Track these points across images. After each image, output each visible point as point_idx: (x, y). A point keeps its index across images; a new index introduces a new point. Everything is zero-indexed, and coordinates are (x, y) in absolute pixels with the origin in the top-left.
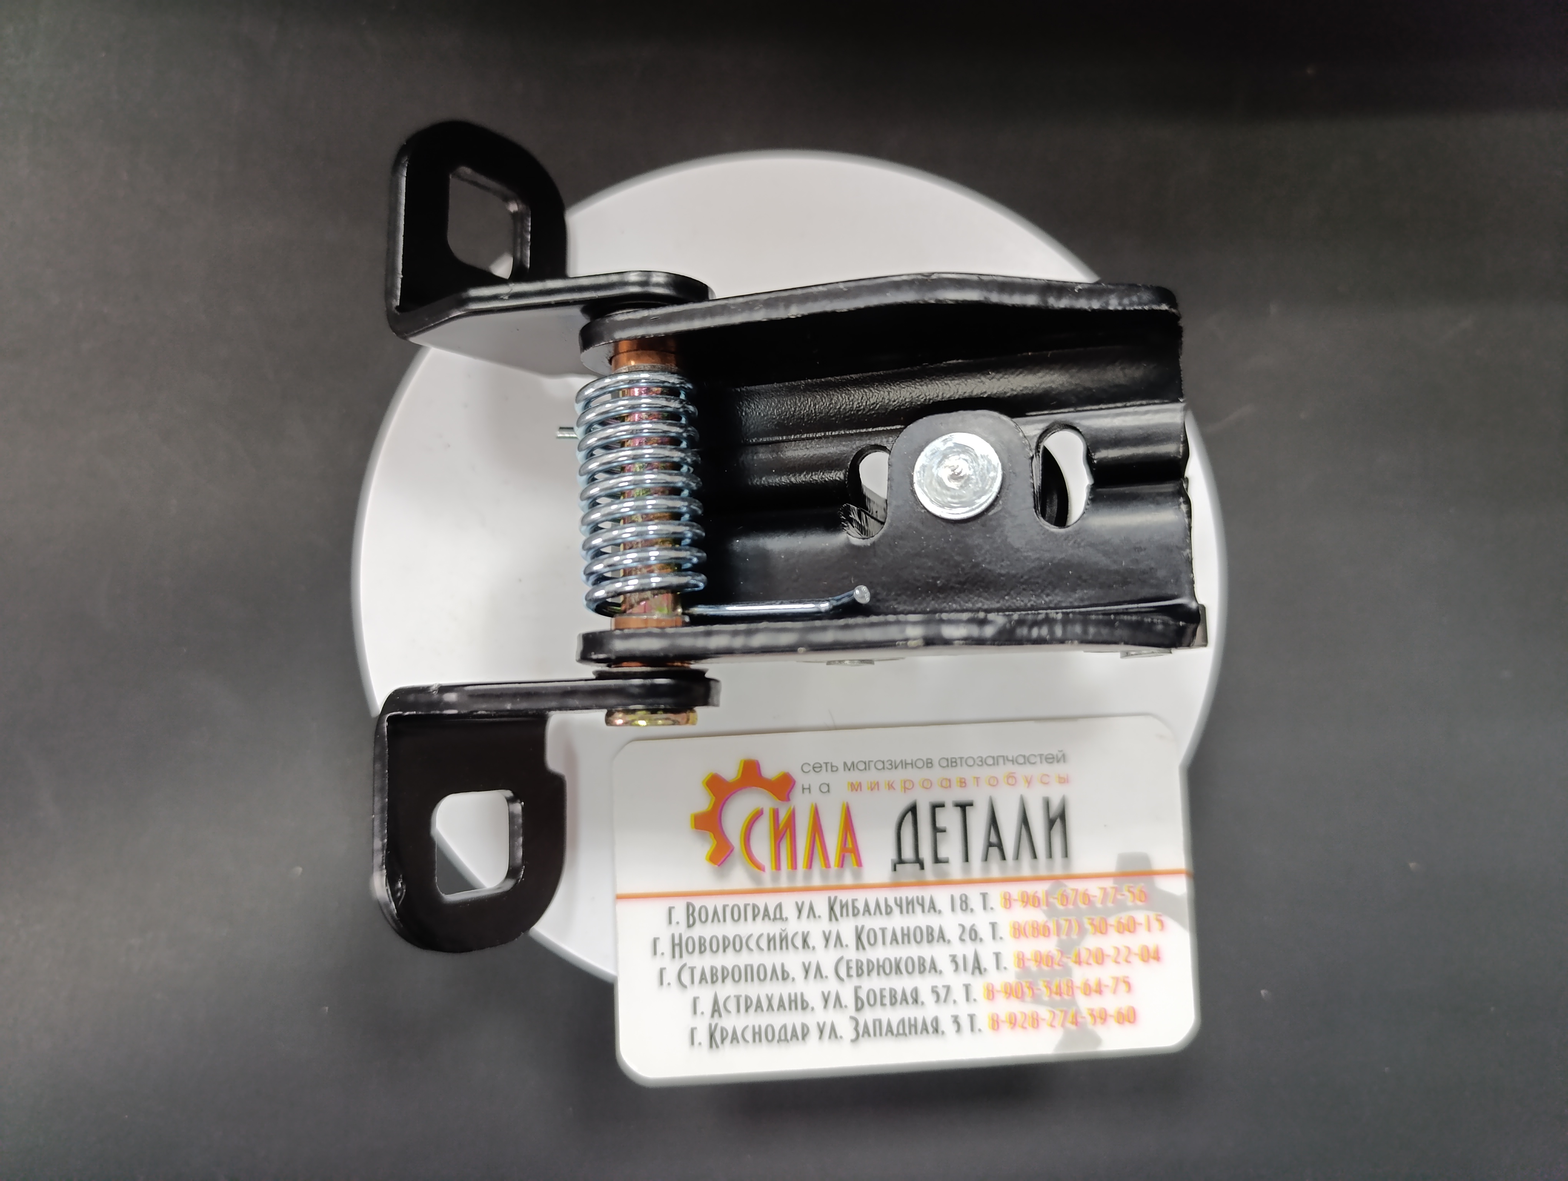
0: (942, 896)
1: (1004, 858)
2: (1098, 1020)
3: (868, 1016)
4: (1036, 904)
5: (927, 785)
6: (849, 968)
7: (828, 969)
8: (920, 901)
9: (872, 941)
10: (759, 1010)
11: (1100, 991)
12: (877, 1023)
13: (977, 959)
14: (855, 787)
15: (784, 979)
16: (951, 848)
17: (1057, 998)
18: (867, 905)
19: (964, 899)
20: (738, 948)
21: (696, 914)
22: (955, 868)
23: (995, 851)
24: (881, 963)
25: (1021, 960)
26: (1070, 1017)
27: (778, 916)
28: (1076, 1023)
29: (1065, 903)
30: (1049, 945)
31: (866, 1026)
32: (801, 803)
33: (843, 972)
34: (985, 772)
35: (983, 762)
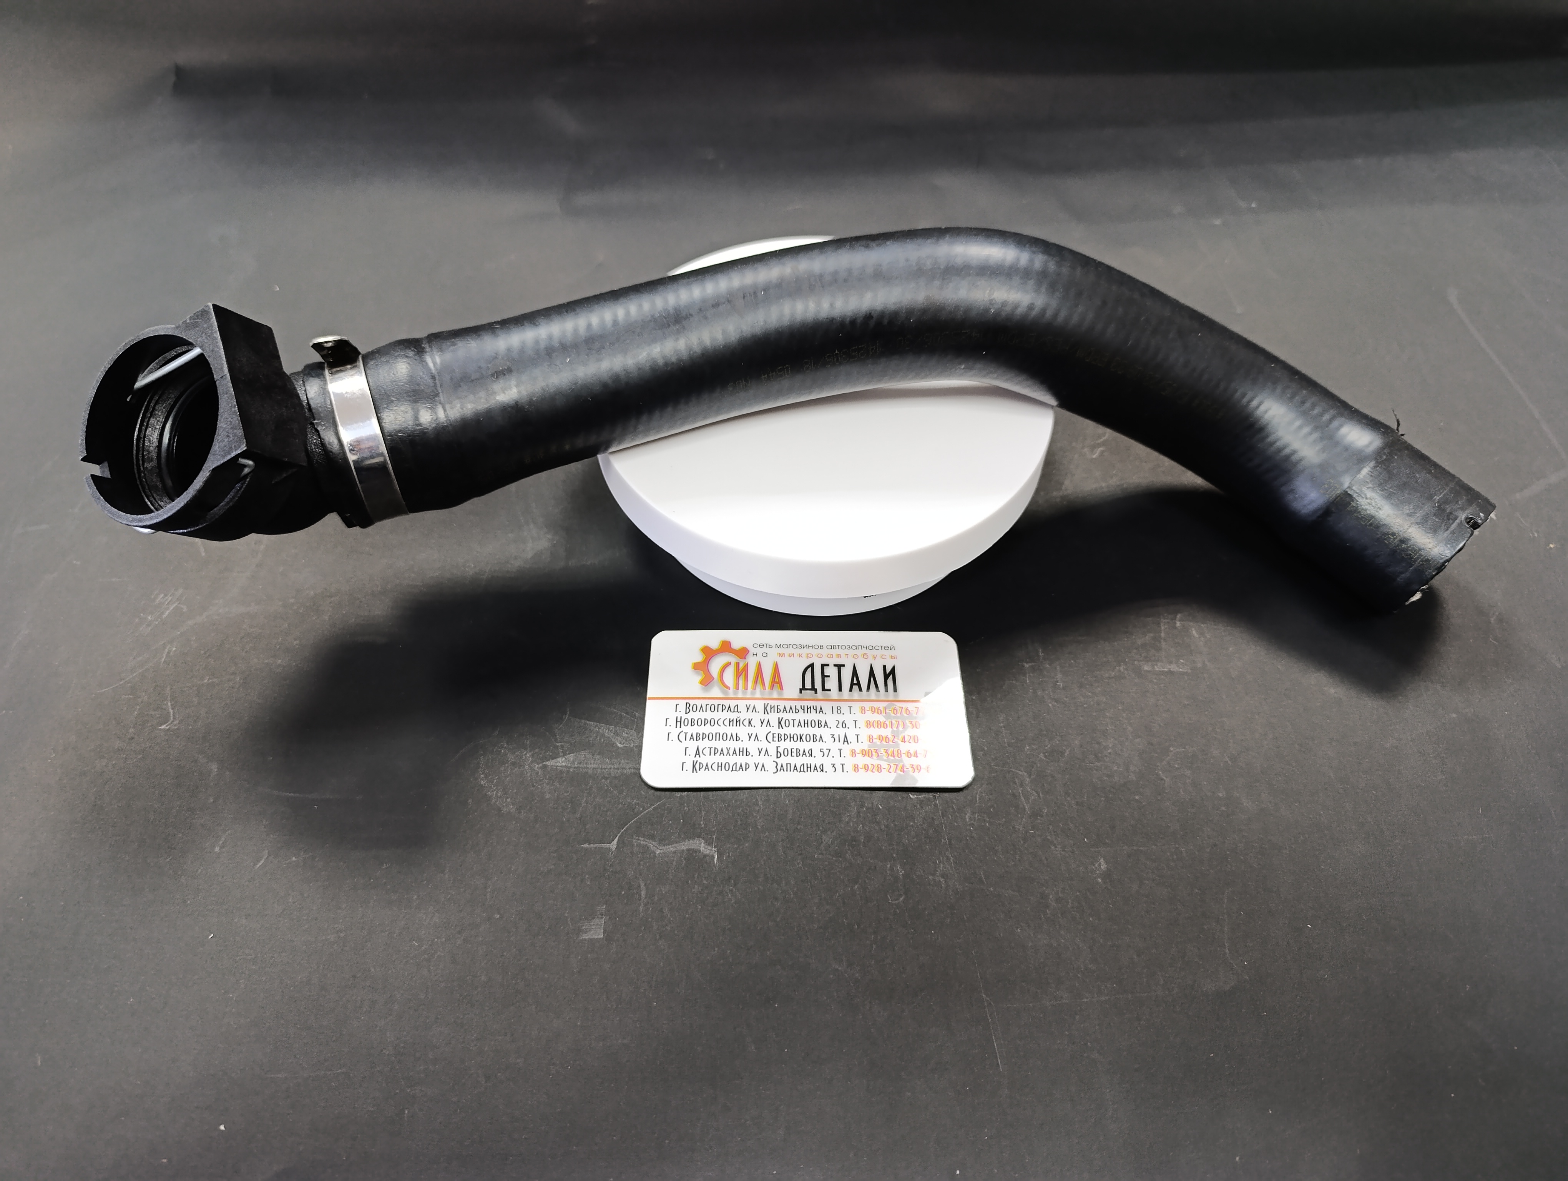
0: (826, 706)
1: (860, 689)
2: (916, 770)
3: (783, 760)
4: (880, 713)
5: (820, 656)
6: (773, 737)
7: (762, 737)
8: (815, 708)
9: (787, 725)
10: (722, 755)
11: (917, 757)
12: (789, 765)
13: (846, 736)
14: (781, 655)
15: (737, 740)
16: (832, 683)
17: (892, 758)
18: (785, 708)
19: (839, 708)
20: (712, 724)
21: (691, 708)
22: (834, 693)
23: (855, 687)
24: (792, 736)
25: (871, 738)
26: (899, 768)
27: (736, 709)
28: (904, 771)
29: (895, 713)
30: (887, 732)
31: (782, 766)
32: (752, 662)
33: (771, 740)
34: (851, 652)
35: (850, 648)
